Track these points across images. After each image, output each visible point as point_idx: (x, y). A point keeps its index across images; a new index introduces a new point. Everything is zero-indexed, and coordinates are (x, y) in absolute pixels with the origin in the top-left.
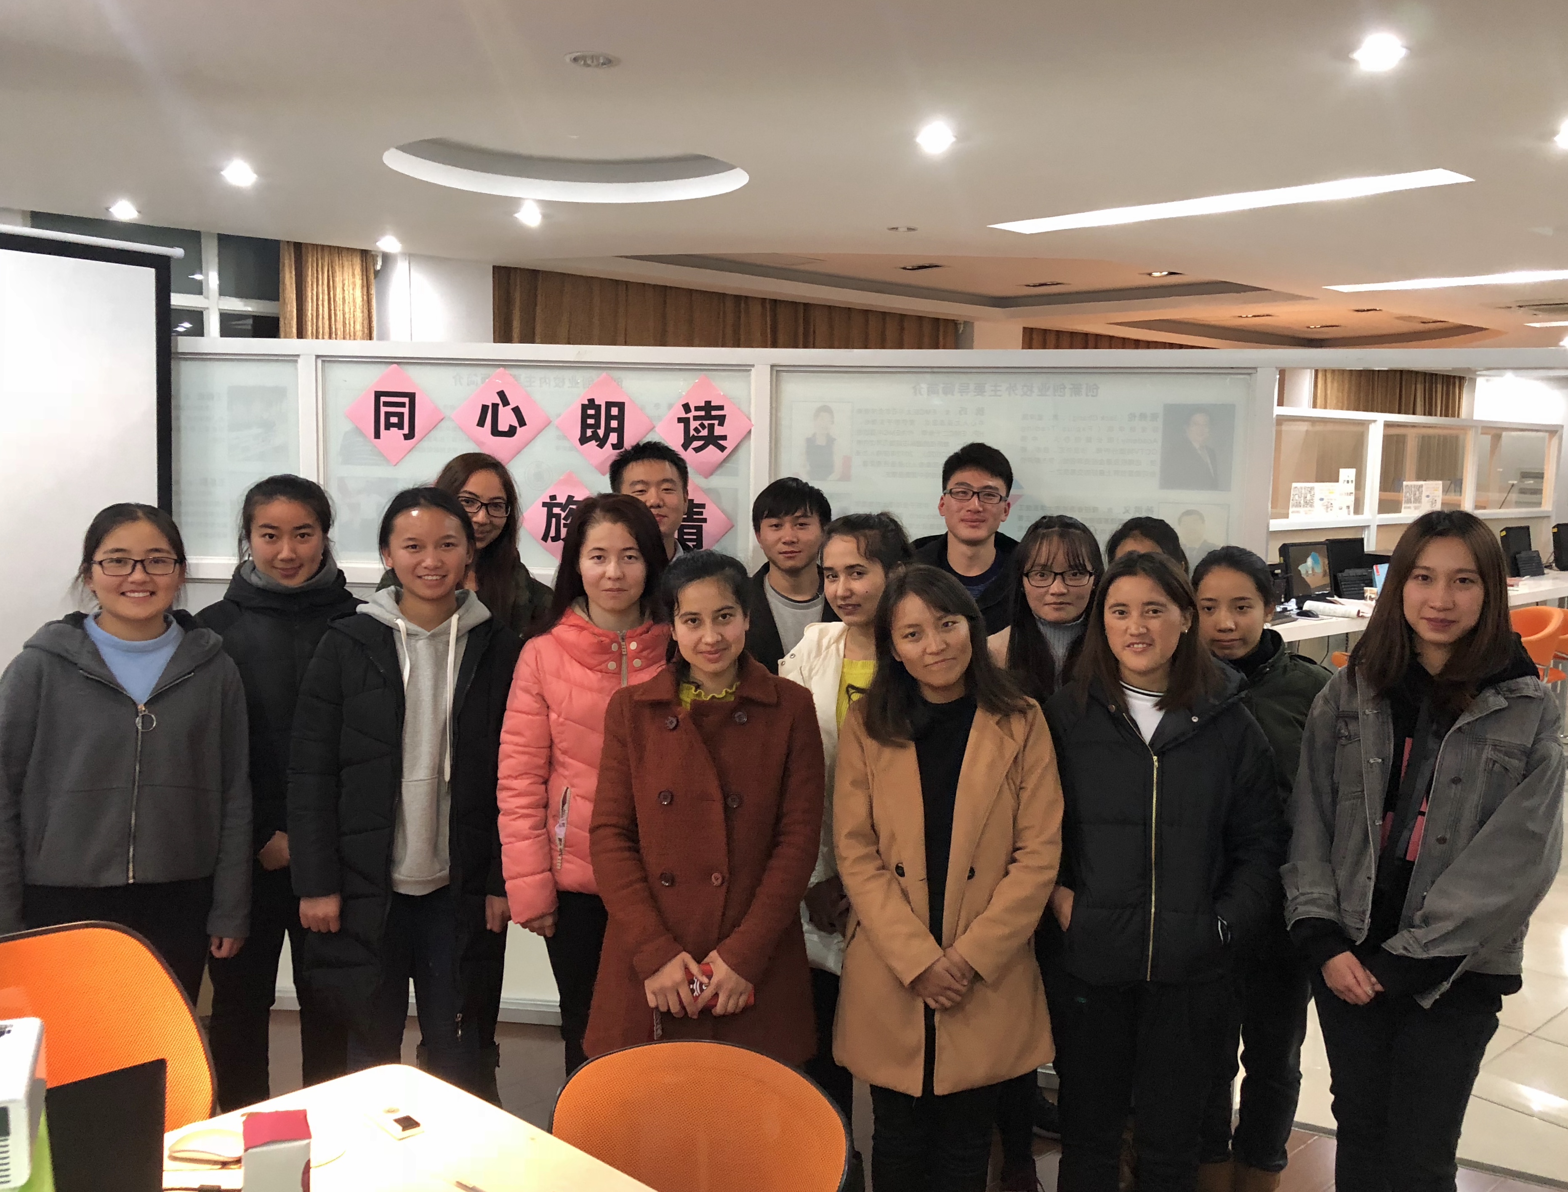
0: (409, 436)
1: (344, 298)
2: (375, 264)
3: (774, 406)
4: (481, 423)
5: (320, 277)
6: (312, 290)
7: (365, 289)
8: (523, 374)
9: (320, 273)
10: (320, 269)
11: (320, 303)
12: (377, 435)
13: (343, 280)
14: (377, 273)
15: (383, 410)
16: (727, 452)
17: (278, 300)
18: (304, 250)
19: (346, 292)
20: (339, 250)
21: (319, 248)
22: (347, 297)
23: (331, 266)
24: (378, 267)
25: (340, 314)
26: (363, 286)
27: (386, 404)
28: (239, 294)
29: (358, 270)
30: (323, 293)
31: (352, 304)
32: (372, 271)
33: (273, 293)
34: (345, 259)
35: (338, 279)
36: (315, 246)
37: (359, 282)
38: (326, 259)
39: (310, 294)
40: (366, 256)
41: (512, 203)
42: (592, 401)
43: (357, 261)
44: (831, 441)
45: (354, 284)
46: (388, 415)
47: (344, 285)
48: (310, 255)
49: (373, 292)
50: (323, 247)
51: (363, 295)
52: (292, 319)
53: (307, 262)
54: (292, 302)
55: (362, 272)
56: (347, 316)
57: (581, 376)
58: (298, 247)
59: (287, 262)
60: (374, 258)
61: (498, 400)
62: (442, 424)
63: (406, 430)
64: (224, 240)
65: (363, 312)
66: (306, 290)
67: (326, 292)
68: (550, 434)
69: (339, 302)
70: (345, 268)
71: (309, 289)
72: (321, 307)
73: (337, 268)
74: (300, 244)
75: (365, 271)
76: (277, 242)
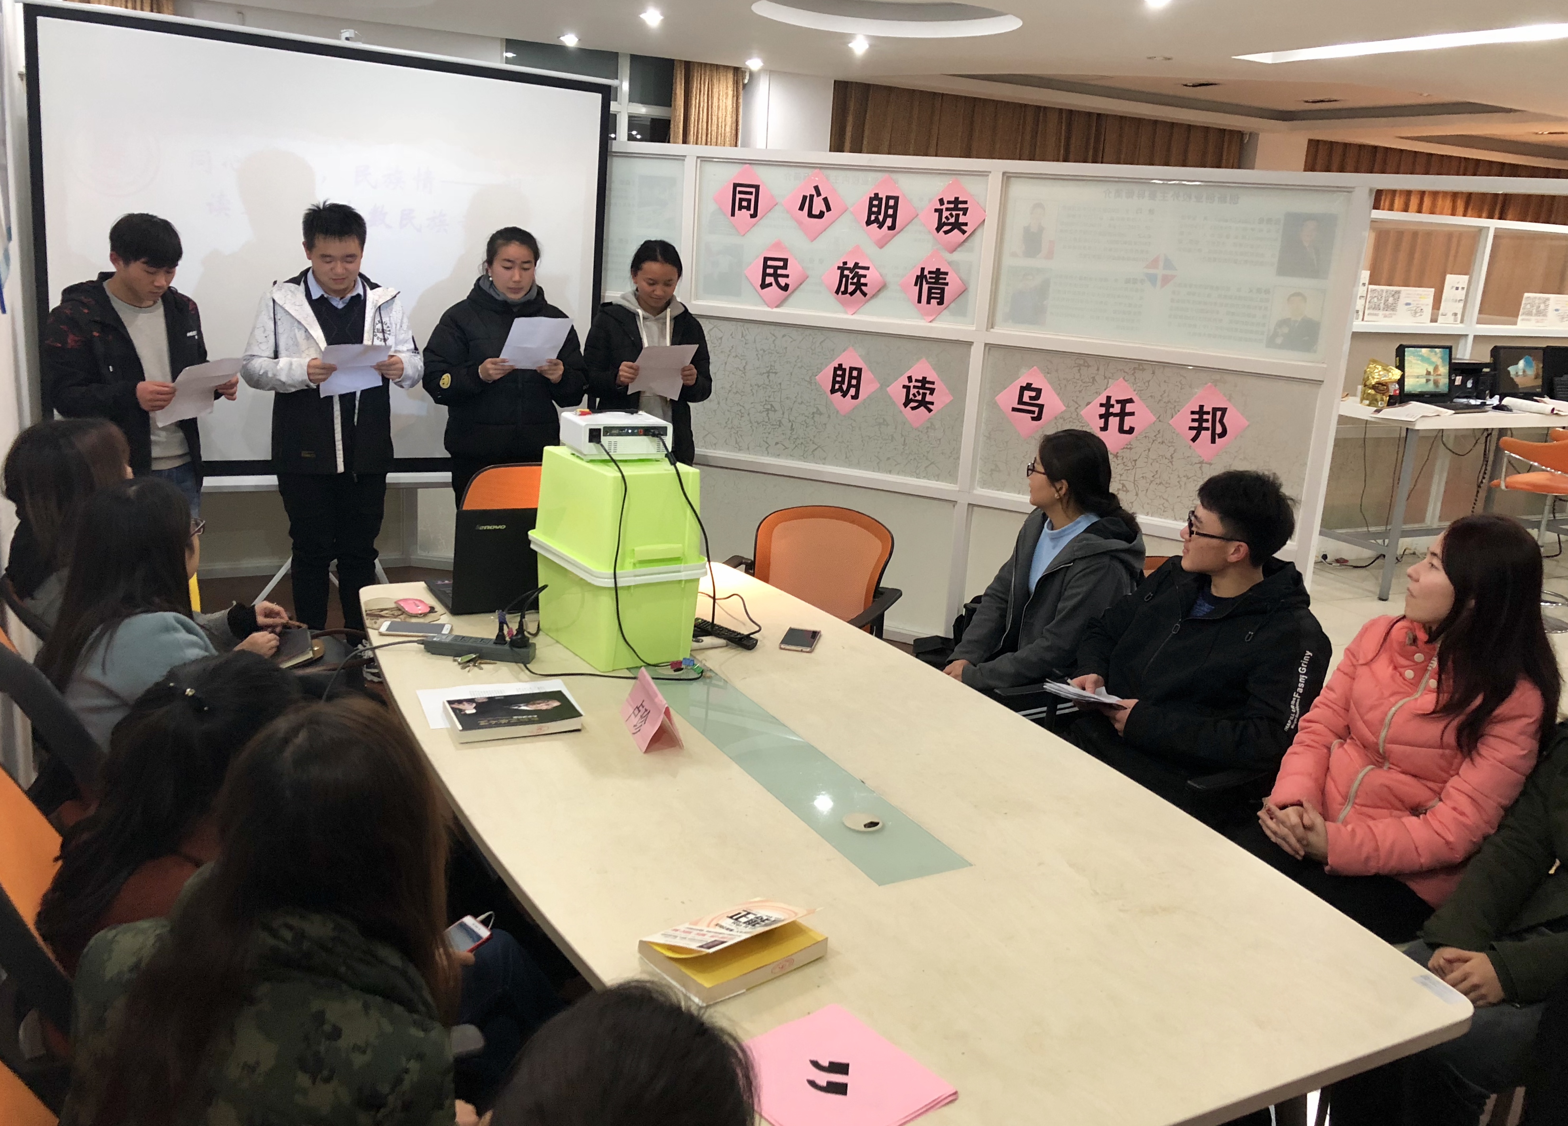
0: (754, 216)
1: (719, 106)
2: (743, 79)
3: (1003, 202)
4: (801, 208)
5: (702, 88)
6: (696, 99)
7: (735, 98)
8: (832, 174)
9: (702, 86)
10: (702, 82)
11: (701, 109)
12: (733, 214)
13: (719, 91)
14: (744, 86)
15: (738, 196)
16: (967, 235)
17: (671, 106)
18: (691, 67)
19: (721, 101)
20: (718, 67)
21: (703, 66)
22: (721, 104)
23: (711, 80)
24: (746, 81)
25: (715, 118)
26: (733, 96)
27: (740, 192)
28: (643, 102)
29: (731, 83)
30: (704, 101)
31: (724, 111)
32: (741, 83)
33: (666, 100)
34: (721, 74)
35: (715, 90)
36: (700, 64)
37: (730, 93)
38: (708, 74)
39: (694, 102)
40: (737, 71)
41: (845, 38)
42: (876, 195)
43: (730, 75)
44: (1041, 230)
45: (727, 94)
46: (741, 200)
47: (719, 95)
48: (696, 71)
49: (741, 101)
50: (706, 64)
51: (733, 103)
52: (680, 122)
53: (693, 76)
54: (680, 109)
55: (734, 84)
56: (720, 120)
57: (871, 176)
58: (688, 66)
59: (679, 76)
60: (744, 72)
61: (814, 193)
62: (776, 207)
63: (752, 212)
64: (634, 58)
65: (732, 117)
66: (691, 99)
67: (706, 100)
68: (846, 218)
69: (715, 109)
70: (721, 82)
71: (694, 99)
72: (701, 112)
73: (715, 81)
74: (689, 62)
75: (736, 83)
76: (673, 60)
